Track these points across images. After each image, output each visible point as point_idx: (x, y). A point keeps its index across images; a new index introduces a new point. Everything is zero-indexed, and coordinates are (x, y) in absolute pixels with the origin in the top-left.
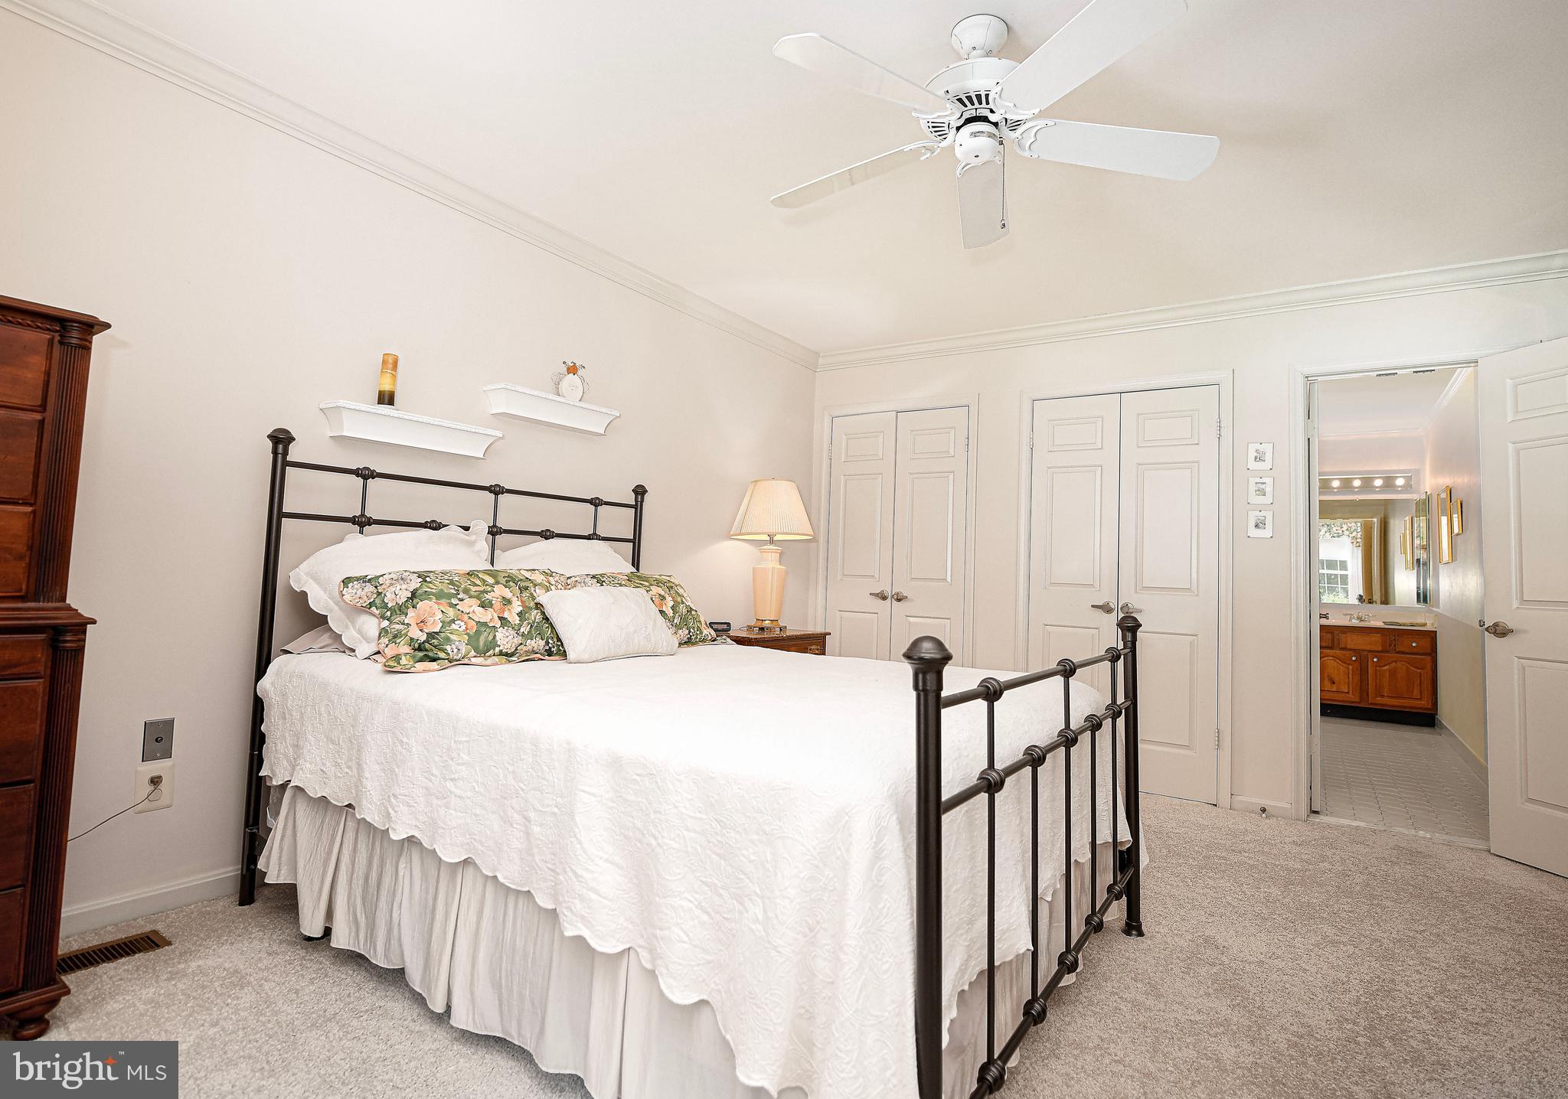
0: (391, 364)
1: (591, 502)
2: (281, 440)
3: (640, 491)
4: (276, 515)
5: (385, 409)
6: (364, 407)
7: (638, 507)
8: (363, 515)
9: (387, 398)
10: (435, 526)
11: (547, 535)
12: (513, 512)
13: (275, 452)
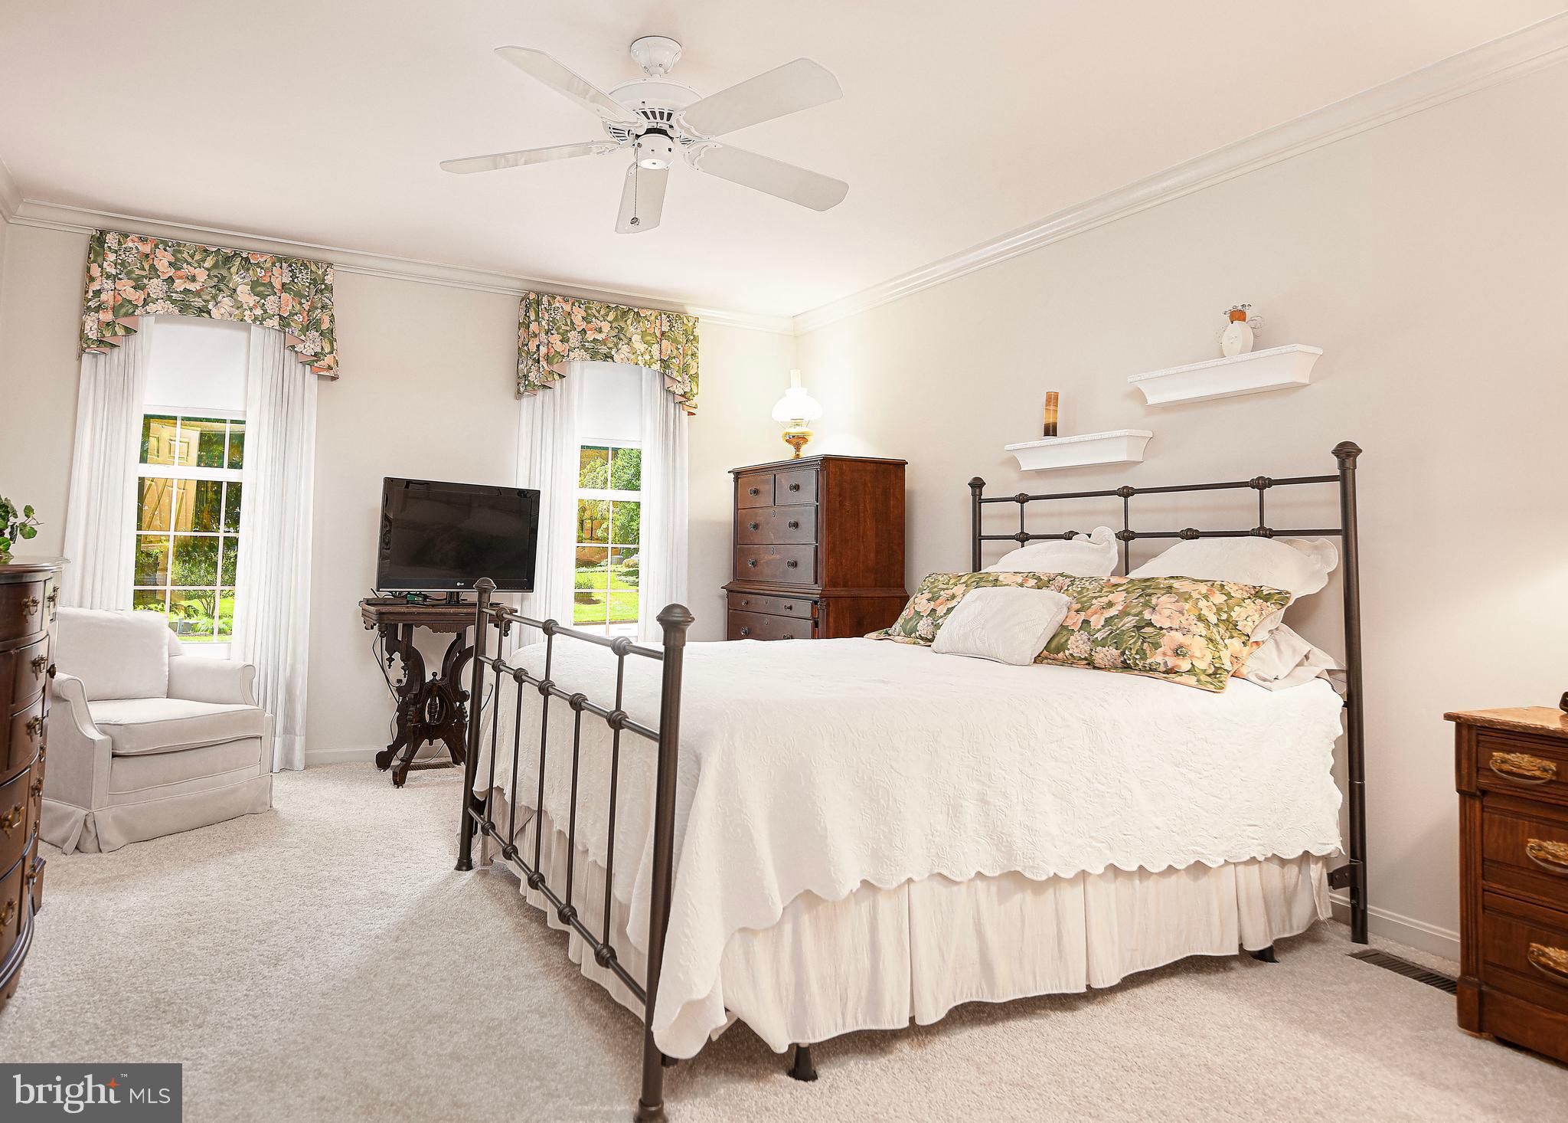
0: (1052, 400)
1: (1253, 484)
2: (977, 485)
3: (1347, 453)
4: (978, 538)
5: (1051, 440)
6: (1036, 443)
7: (1346, 479)
8: (1022, 532)
9: (1050, 430)
10: (1069, 536)
11: (1191, 535)
12: (1146, 514)
13: (974, 495)
